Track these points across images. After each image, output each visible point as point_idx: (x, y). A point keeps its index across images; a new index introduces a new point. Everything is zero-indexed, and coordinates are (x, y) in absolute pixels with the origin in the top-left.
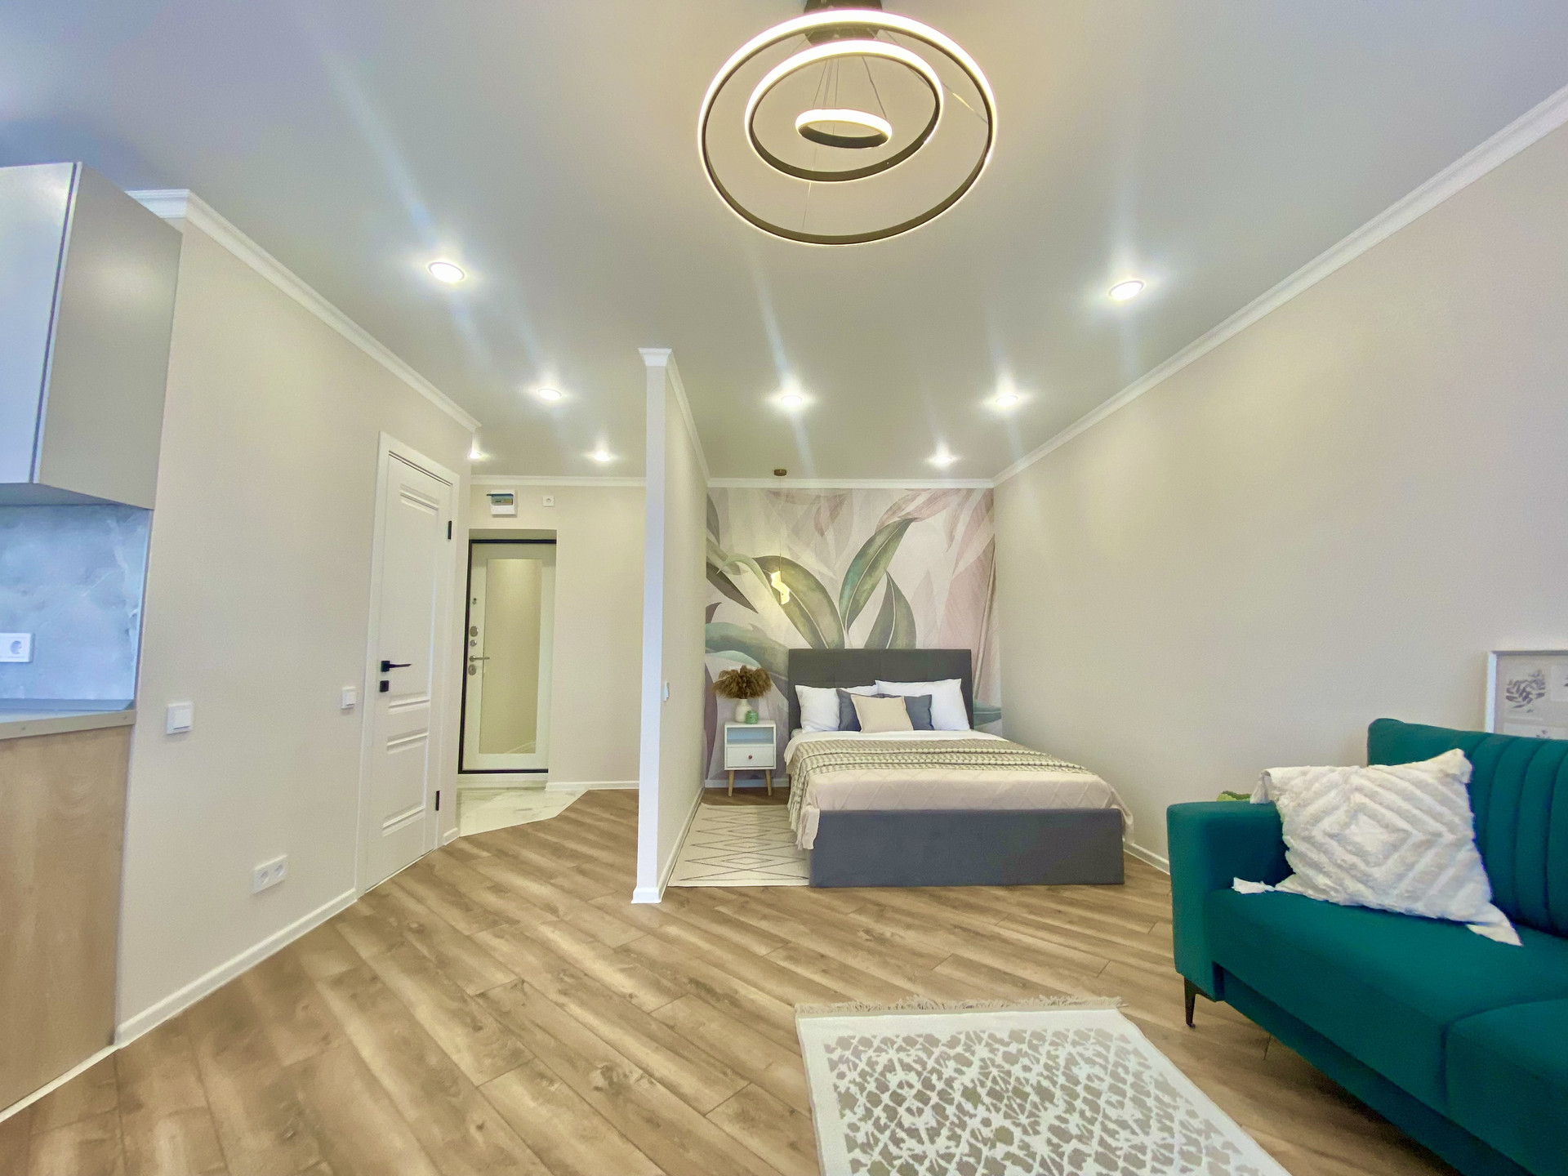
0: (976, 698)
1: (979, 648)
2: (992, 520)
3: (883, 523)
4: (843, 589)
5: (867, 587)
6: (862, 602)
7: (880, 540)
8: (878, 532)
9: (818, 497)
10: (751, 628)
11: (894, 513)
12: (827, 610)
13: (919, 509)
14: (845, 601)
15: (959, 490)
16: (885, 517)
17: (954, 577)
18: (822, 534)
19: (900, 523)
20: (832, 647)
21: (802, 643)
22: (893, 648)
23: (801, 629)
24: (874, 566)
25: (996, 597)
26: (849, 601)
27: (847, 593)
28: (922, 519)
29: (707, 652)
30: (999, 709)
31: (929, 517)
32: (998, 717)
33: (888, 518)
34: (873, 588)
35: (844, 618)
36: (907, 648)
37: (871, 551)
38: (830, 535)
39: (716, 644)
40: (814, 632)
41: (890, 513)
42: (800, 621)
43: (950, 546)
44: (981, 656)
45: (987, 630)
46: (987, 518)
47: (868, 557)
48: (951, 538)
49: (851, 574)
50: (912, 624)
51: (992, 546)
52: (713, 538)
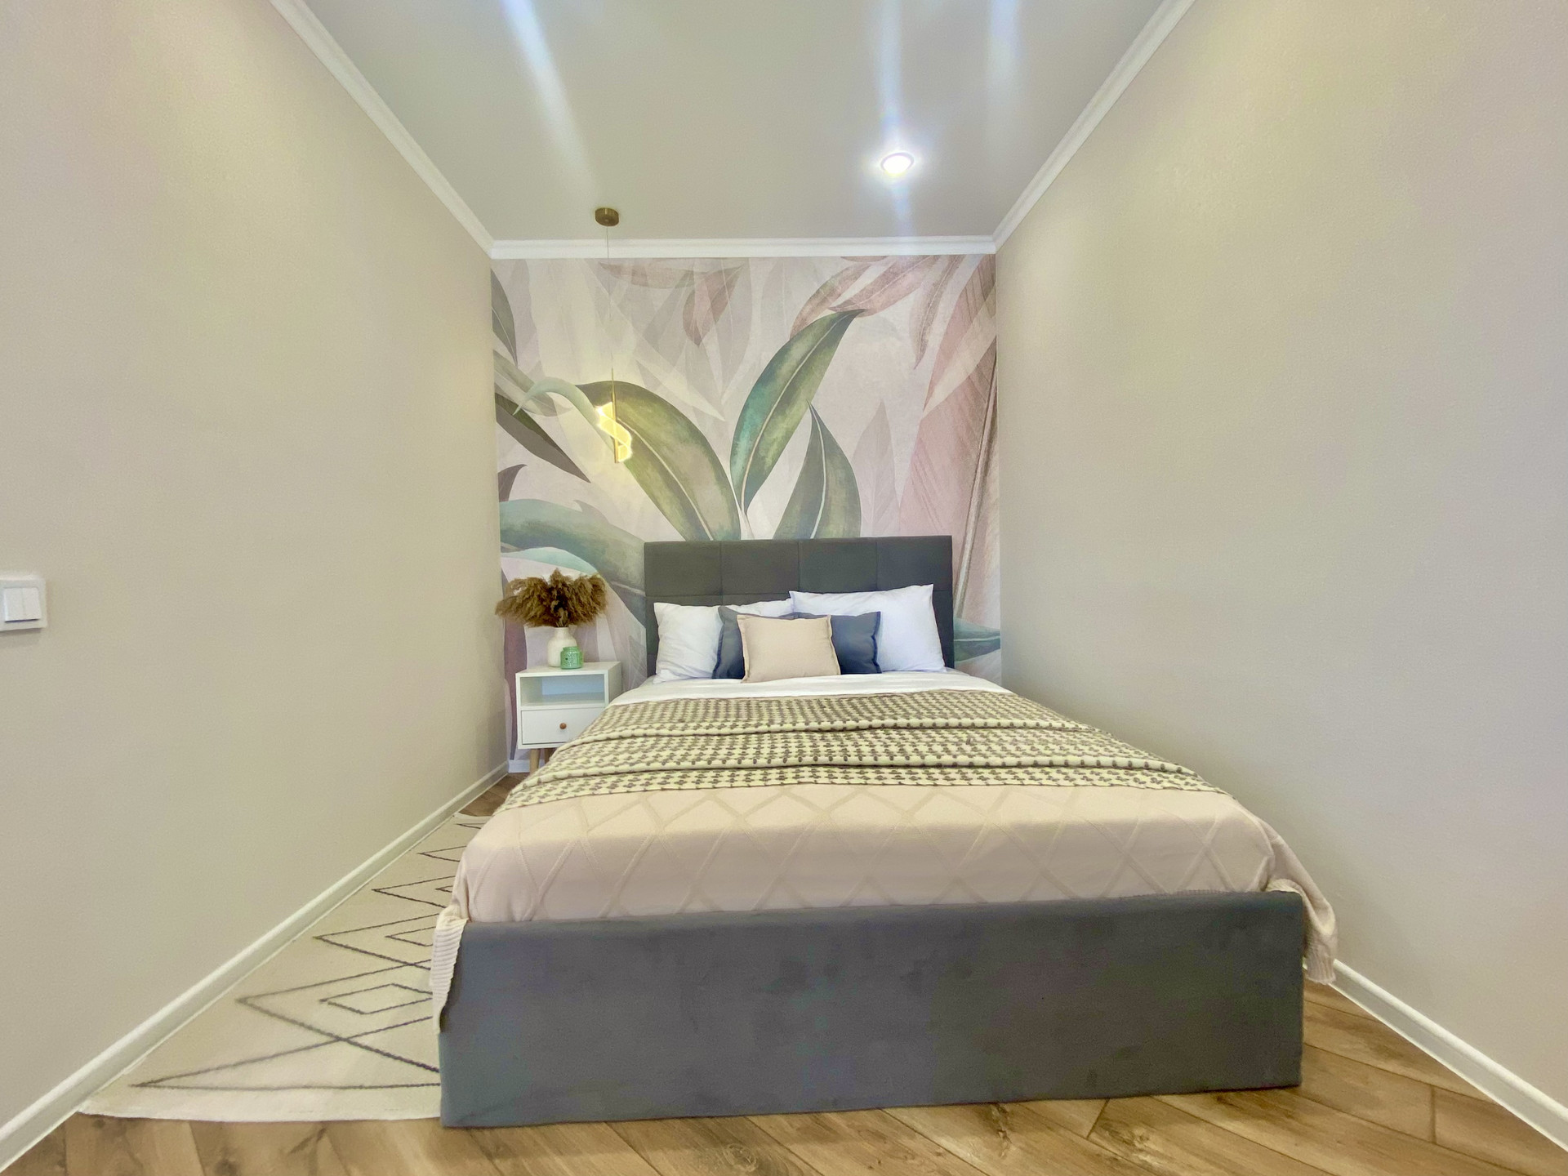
0: (960, 616)
1: (966, 534)
2: (992, 312)
3: (804, 320)
4: (737, 437)
5: (778, 434)
6: (769, 460)
7: (798, 351)
8: (796, 337)
9: (689, 274)
10: (577, 508)
11: (824, 300)
12: (711, 475)
13: (867, 293)
14: (740, 461)
15: (936, 258)
16: (808, 310)
17: (926, 413)
18: (698, 341)
19: (832, 320)
20: (719, 539)
21: (670, 532)
22: (820, 537)
23: (666, 508)
24: (788, 400)
25: (996, 447)
26: (747, 460)
27: (744, 444)
28: (871, 312)
29: (503, 550)
30: (998, 634)
31: (884, 306)
32: (995, 645)
33: (813, 310)
34: (787, 437)
35: (739, 488)
36: (846, 536)
37: (785, 369)
38: (712, 344)
39: (517, 539)
40: (689, 514)
41: (817, 301)
42: (665, 495)
43: (919, 359)
44: (968, 546)
45: (980, 505)
46: (984, 309)
47: (780, 381)
48: (922, 346)
49: (750, 412)
50: (853, 497)
51: (992, 357)
52: (504, 351)
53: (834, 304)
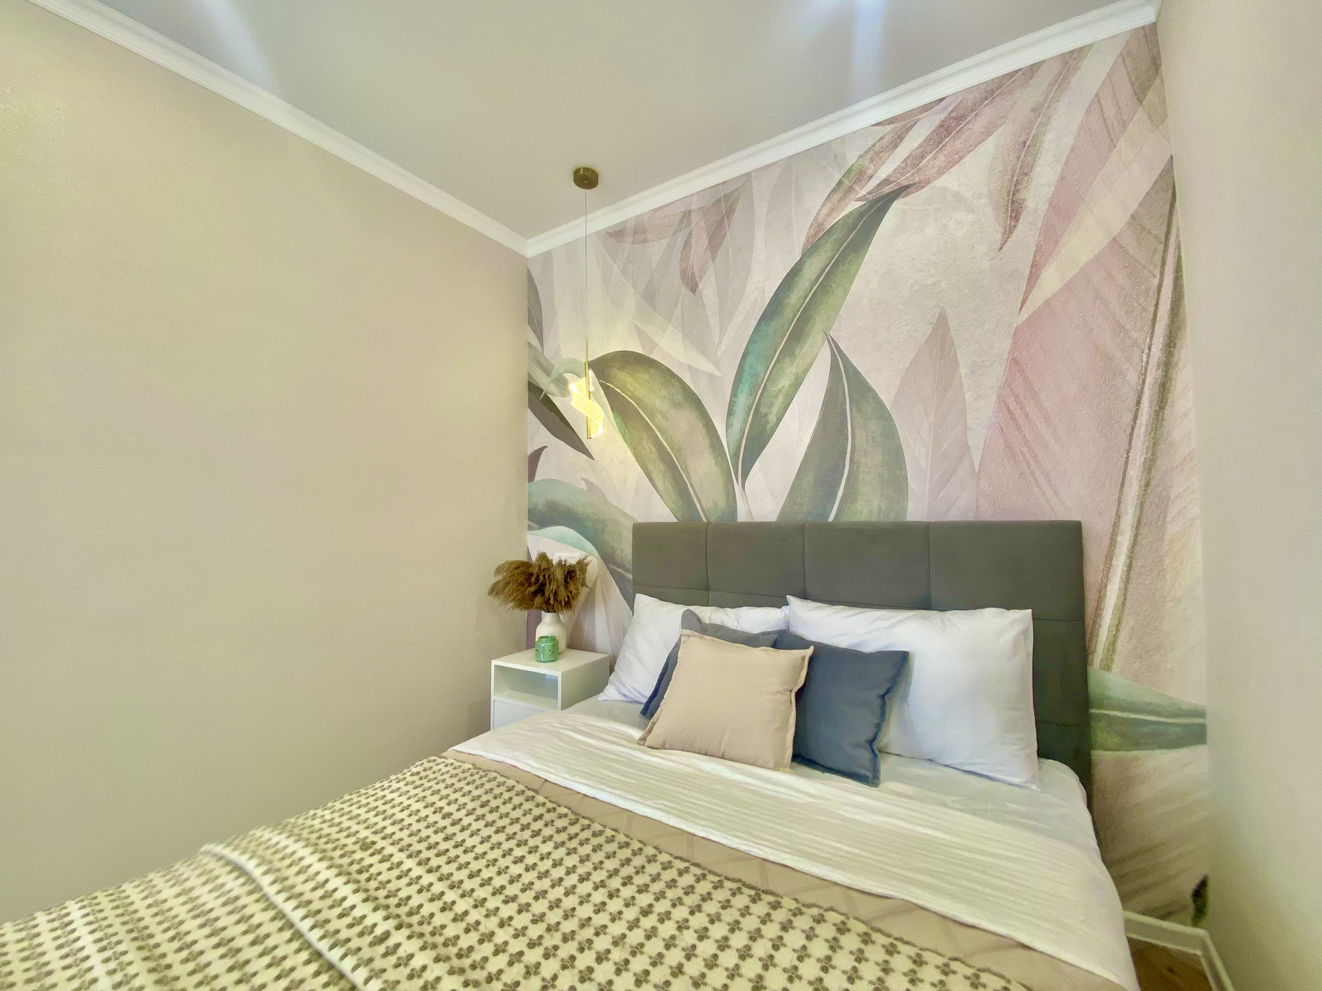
1: (1118, 517)
3: (820, 226)
5: (785, 382)
6: (772, 418)
7: (811, 270)
8: (810, 250)
10: (583, 486)
11: (850, 189)
12: (702, 441)
13: (915, 160)
14: (737, 423)
15: (1034, 68)
16: (826, 210)
17: (1025, 315)
19: (861, 214)
20: (713, 519)
21: (661, 512)
22: (844, 519)
23: (659, 483)
26: (746, 420)
27: (742, 400)
29: (530, 528)
30: (1201, 714)
33: (832, 210)
34: (796, 385)
35: (735, 455)
38: (708, 289)
39: (540, 517)
40: (682, 492)
41: (837, 196)
42: (658, 468)
43: (1009, 231)
44: (1125, 541)
45: (1150, 465)
48: (1013, 210)
50: (895, 457)
51: (1166, 194)
53: (863, 192)
